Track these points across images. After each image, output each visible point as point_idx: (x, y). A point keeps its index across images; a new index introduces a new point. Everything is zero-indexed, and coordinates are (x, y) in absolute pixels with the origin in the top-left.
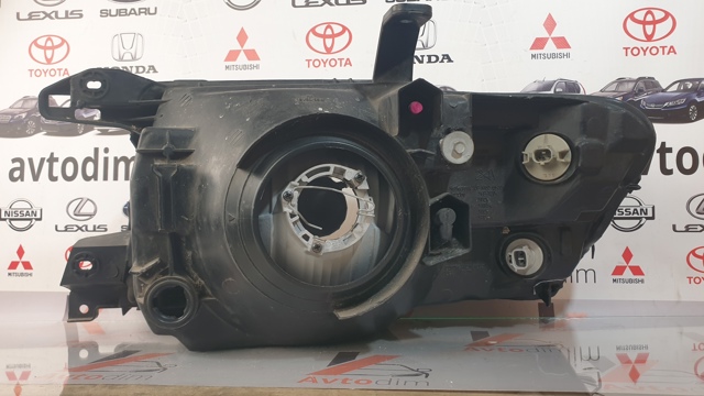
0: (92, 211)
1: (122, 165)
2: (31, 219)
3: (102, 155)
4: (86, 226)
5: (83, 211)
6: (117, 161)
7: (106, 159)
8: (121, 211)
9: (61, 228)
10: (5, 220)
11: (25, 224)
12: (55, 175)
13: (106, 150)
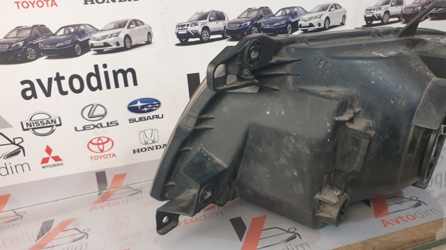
0: (103, 112)
1: (120, 76)
2: (52, 126)
3: (102, 70)
4: (101, 124)
5: (95, 114)
6: (115, 73)
7: (106, 73)
8: (126, 109)
9: (80, 128)
10: (28, 129)
11: (48, 130)
12: (64, 90)
13: (105, 66)
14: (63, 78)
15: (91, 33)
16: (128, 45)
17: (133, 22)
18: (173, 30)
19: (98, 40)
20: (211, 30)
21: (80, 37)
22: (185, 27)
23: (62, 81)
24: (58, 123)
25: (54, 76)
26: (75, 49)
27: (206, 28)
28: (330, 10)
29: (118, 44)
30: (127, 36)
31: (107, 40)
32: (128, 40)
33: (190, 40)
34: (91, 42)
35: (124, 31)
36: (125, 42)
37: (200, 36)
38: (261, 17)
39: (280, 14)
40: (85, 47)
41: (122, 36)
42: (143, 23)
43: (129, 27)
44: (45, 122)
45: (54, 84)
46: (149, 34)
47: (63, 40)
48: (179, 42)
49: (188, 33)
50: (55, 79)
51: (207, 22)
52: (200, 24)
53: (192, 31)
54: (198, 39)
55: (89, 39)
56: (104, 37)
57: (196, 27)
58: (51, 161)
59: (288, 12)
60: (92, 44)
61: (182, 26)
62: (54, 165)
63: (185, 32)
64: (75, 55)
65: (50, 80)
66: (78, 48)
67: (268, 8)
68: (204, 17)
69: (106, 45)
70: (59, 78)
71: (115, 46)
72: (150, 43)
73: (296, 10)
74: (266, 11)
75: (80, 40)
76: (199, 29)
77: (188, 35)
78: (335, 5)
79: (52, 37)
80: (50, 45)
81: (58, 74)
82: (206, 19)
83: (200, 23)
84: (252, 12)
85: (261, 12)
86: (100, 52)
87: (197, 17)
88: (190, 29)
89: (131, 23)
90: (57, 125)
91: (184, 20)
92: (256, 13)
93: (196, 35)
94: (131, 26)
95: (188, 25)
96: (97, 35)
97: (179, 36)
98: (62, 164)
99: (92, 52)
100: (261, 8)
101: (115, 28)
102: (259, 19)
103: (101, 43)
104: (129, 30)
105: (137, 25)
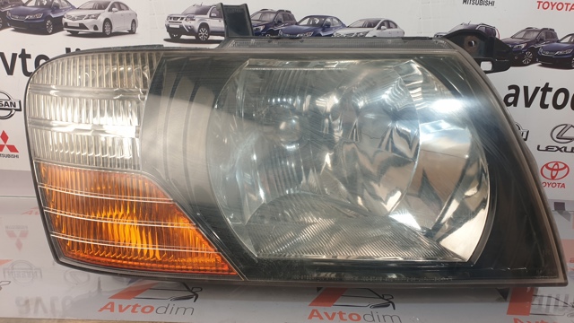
14: (29, 56)
15: (66, 10)
16: (107, 31)
17: (116, 5)
18: (164, 22)
19: (74, 19)
20: (211, 29)
21: (53, 12)
22: (179, 20)
23: (27, 60)
24: (18, 107)
25: (19, 53)
26: (46, 25)
27: (204, 25)
28: (379, 28)
29: (96, 28)
30: (107, 20)
31: (83, 21)
32: (107, 25)
33: (183, 37)
34: (65, 20)
35: (104, 14)
36: (104, 27)
37: (196, 35)
38: (280, 22)
39: (305, 22)
40: (58, 26)
41: (101, 19)
42: (127, 8)
43: (110, 10)
44: (3, 103)
45: (19, 61)
46: (134, 22)
47: (34, 13)
48: (169, 37)
49: (181, 27)
50: (20, 56)
51: (206, 18)
52: (197, 20)
53: (187, 27)
54: (194, 37)
55: (63, 16)
56: (81, 17)
57: (193, 22)
58: (6, 151)
59: (317, 21)
60: (66, 23)
61: (174, 18)
62: (8, 156)
63: (178, 27)
64: (45, 33)
65: (14, 56)
66: (50, 25)
67: (290, 12)
68: (203, 11)
69: (82, 26)
70: (24, 56)
71: (92, 30)
72: (134, 33)
73: (328, 20)
74: (287, 16)
75: (53, 16)
76: (196, 25)
77: (181, 30)
78: (388, 22)
79: (22, 7)
80: (19, 15)
81: (23, 50)
82: (206, 14)
83: (198, 18)
84: (268, 15)
85: (280, 16)
86: (74, 34)
87: (194, 10)
88: (184, 23)
89: (113, 6)
90: (16, 110)
91: (178, 11)
92: (272, 16)
93: (191, 32)
94: (114, 9)
95: (182, 19)
96: (73, 14)
97: (170, 30)
98: (17, 156)
99: (65, 32)
100: (280, 11)
101: (94, 8)
102: (276, 25)
103: (76, 23)
104: (110, 13)
105: (120, 9)
